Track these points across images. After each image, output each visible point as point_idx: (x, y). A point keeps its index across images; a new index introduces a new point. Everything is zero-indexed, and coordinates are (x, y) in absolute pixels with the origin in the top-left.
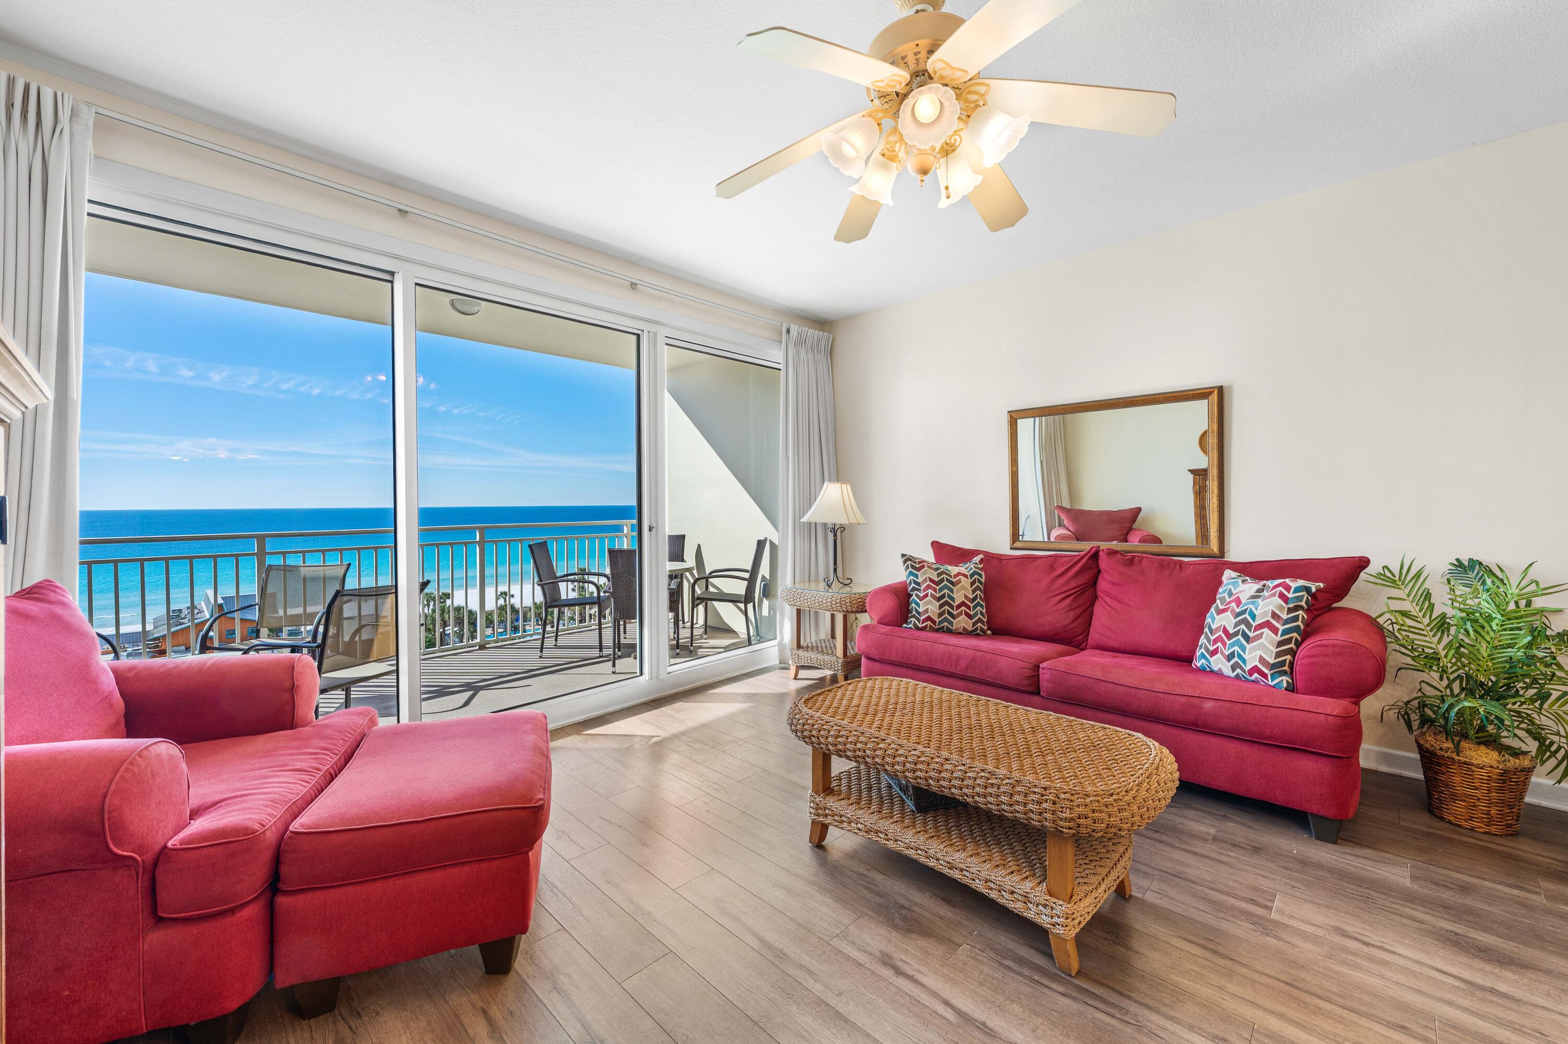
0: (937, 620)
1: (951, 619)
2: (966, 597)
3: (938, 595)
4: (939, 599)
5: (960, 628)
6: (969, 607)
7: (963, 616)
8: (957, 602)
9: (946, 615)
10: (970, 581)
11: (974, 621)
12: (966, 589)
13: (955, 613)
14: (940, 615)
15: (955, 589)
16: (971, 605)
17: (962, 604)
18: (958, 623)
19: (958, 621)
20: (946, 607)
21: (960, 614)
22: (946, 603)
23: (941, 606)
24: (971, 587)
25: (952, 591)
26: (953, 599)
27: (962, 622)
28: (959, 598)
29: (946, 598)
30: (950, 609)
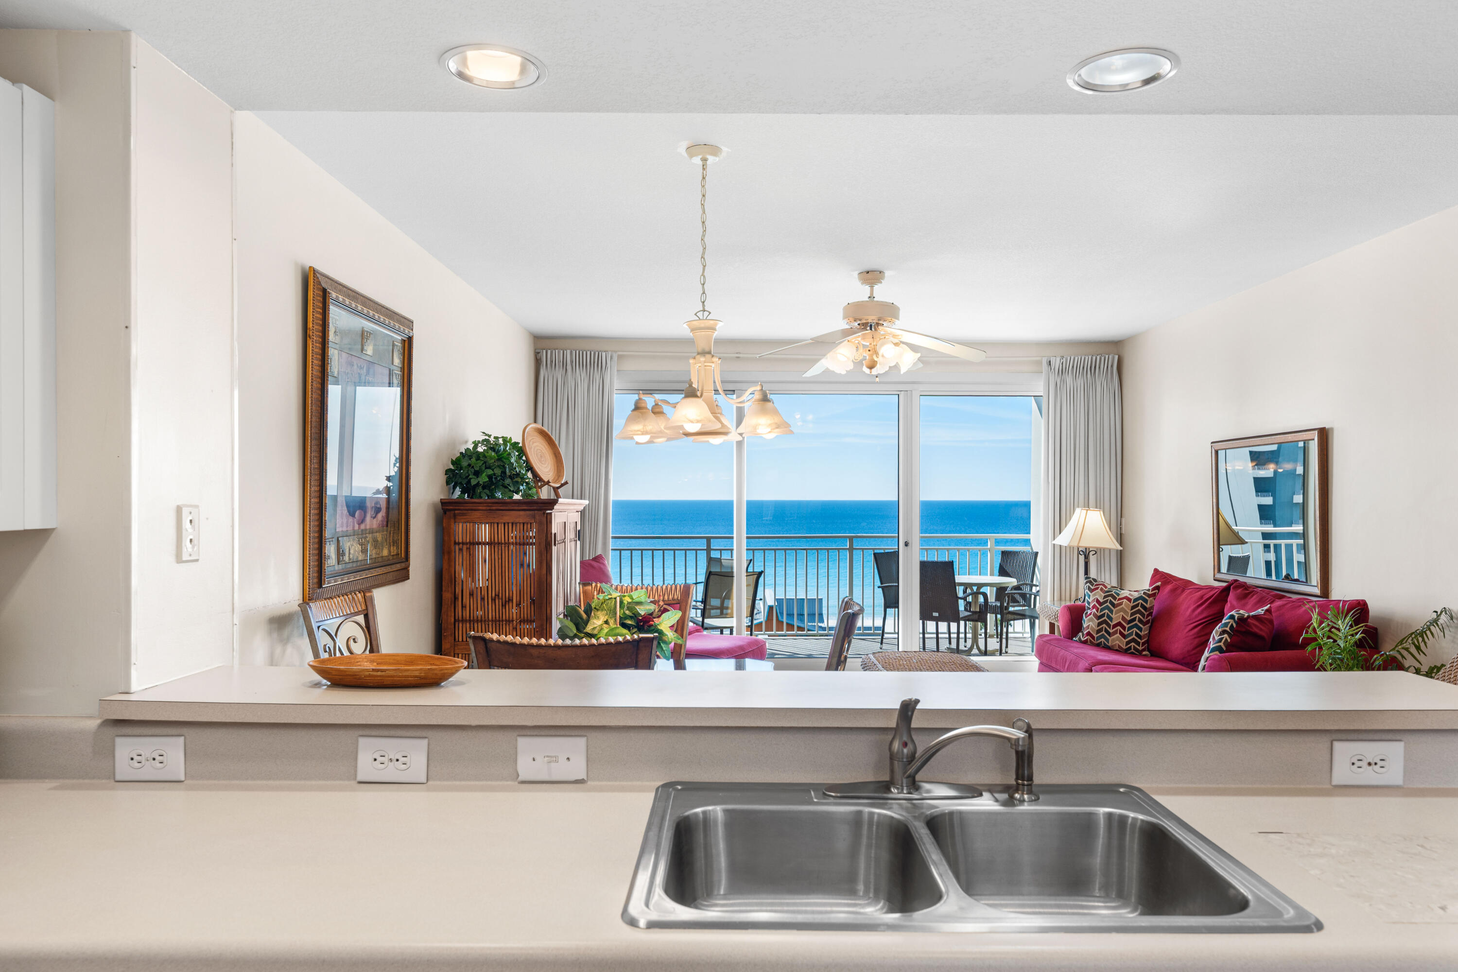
0: (1096, 636)
1: (1108, 636)
2: (1123, 618)
3: (1099, 614)
4: (1098, 618)
5: (1115, 645)
6: (1124, 628)
7: (1118, 635)
8: (1114, 622)
9: (1104, 632)
10: (1132, 604)
11: (1127, 640)
12: (1125, 612)
13: (1111, 631)
14: (1098, 631)
15: (1114, 610)
16: (1127, 626)
17: (1119, 624)
18: (1113, 640)
19: (1113, 639)
20: (1104, 625)
21: (1115, 633)
22: (1105, 622)
23: (1099, 624)
24: (1132, 610)
25: (1111, 612)
26: (1111, 619)
27: (1116, 640)
28: (1116, 618)
29: (1105, 618)
30: (1107, 627)
